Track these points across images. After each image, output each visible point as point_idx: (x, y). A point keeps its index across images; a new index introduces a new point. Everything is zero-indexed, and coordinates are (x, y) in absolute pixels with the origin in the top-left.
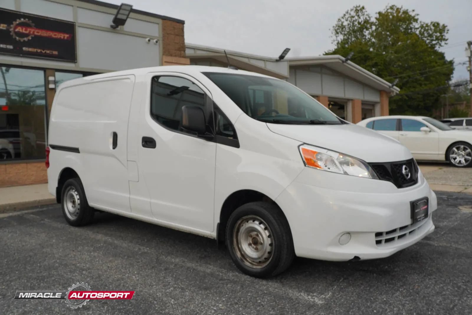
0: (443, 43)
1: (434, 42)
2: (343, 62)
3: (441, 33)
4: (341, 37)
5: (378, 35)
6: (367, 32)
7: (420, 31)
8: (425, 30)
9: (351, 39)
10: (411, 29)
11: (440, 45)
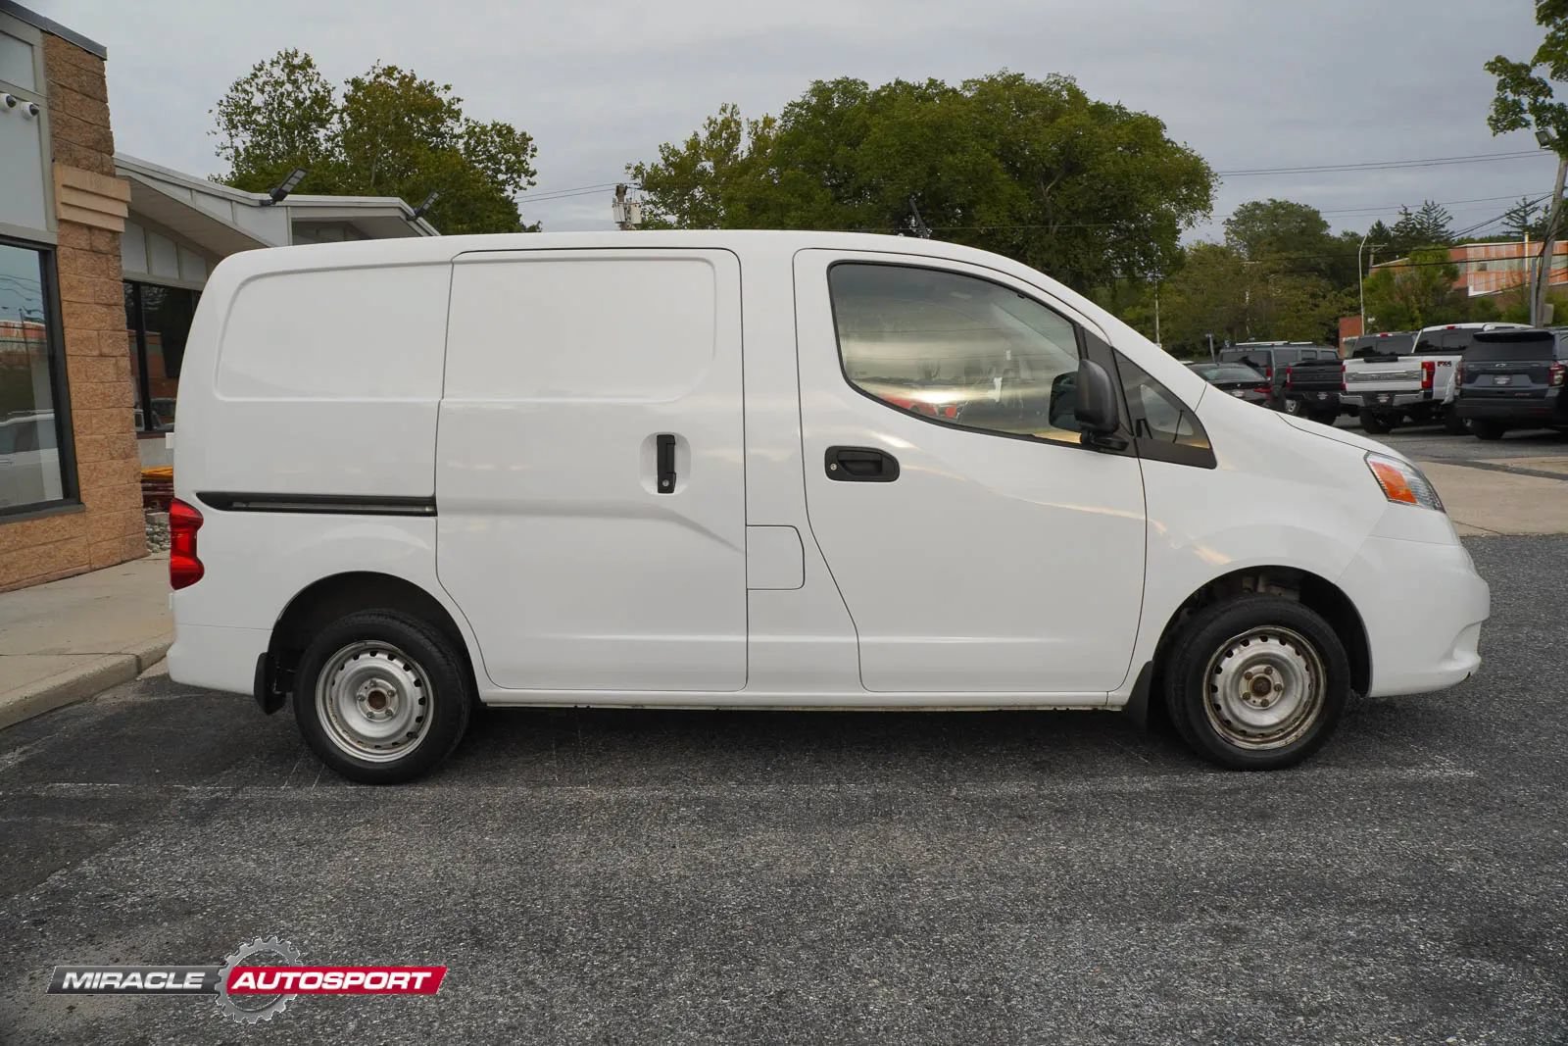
0: (523, 181)
1: (501, 177)
2: (409, 218)
3: (518, 156)
4: (244, 139)
5: (350, 141)
6: (322, 132)
7: (467, 144)
8: (478, 143)
9: (276, 147)
10: (442, 135)
11: (517, 184)
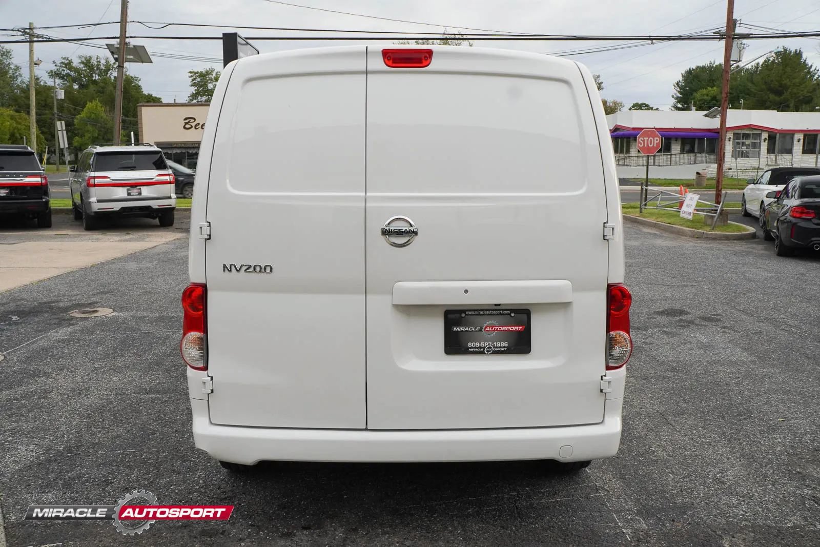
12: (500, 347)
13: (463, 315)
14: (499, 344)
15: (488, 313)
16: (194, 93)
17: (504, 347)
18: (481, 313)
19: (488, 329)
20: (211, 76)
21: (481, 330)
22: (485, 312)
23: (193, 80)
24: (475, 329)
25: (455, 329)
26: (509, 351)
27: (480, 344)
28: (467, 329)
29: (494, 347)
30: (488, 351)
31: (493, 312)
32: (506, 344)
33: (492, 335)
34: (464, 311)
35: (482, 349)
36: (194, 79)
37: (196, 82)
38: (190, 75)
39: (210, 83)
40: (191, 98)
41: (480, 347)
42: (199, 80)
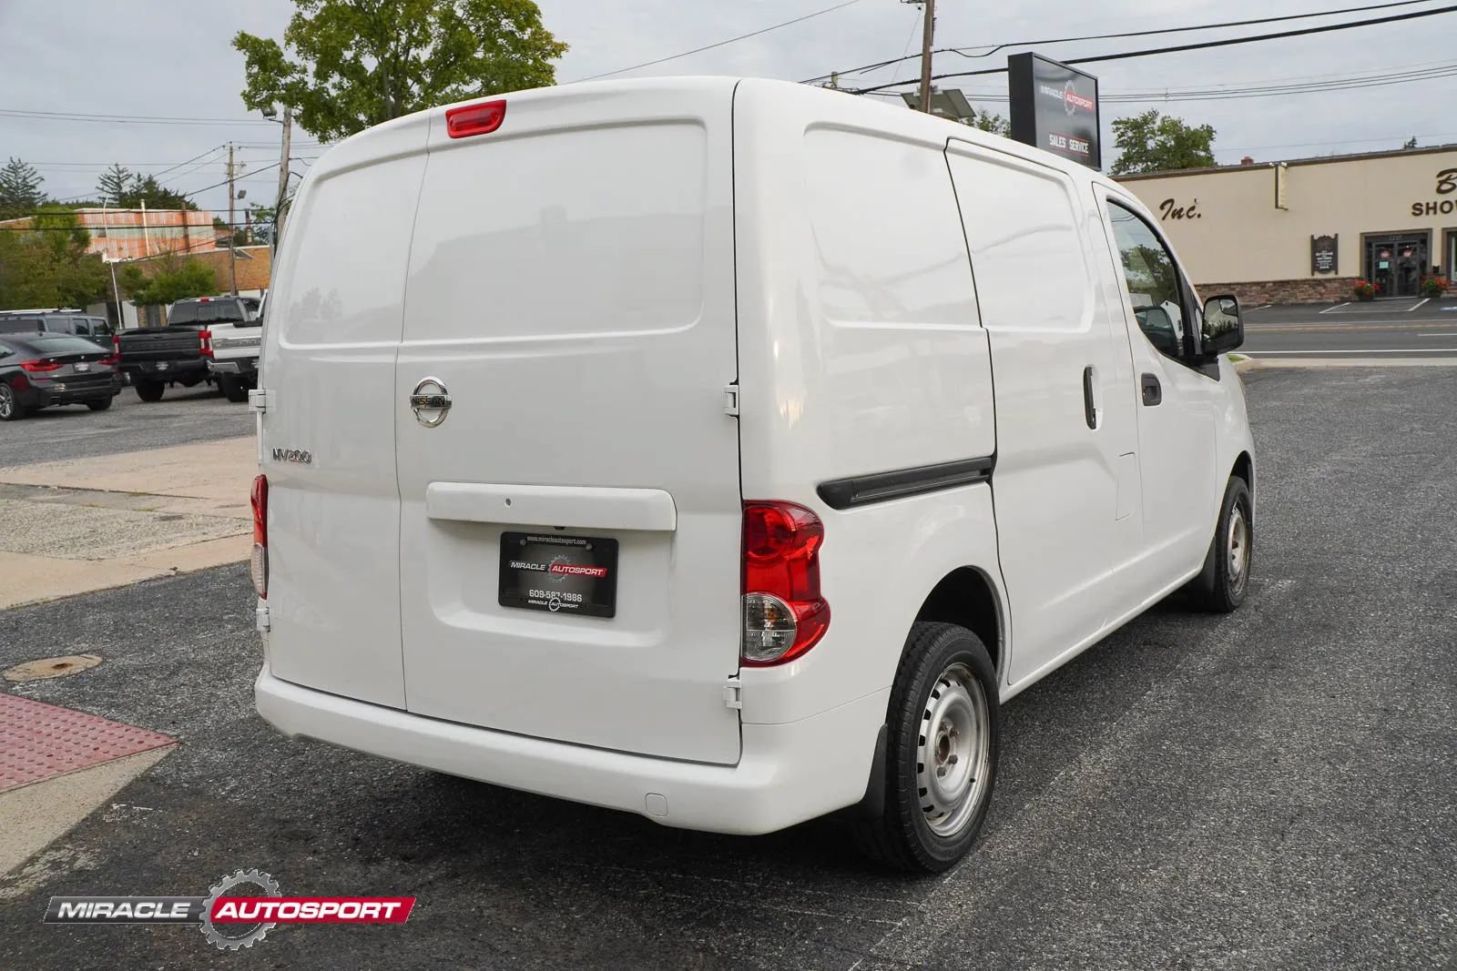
12: (571, 602)
13: (522, 542)
14: (569, 596)
15: (556, 541)
16: (1122, 158)
17: (577, 603)
18: (547, 540)
19: (555, 568)
20: (1152, 125)
21: (546, 570)
22: (552, 540)
23: (1120, 137)
24: (539, 567)
25: (513, 565)
26: (582, 611)
27: (545, 593)
28: (528, 566)
29: (563, 601)
30: (553, 607)
31: (563, 541)
32: (579, 598)
33: (561, 580)
34: (525, 535)
35: (546, 603)
36: (1123, 134)
37: (1126, 138)
38: (1115, 127)
39: (1151, 138)
40: (1115, 169)
41: (544, 600)
42: (1130, 134)
